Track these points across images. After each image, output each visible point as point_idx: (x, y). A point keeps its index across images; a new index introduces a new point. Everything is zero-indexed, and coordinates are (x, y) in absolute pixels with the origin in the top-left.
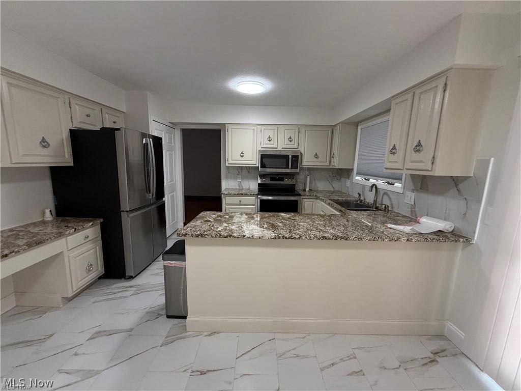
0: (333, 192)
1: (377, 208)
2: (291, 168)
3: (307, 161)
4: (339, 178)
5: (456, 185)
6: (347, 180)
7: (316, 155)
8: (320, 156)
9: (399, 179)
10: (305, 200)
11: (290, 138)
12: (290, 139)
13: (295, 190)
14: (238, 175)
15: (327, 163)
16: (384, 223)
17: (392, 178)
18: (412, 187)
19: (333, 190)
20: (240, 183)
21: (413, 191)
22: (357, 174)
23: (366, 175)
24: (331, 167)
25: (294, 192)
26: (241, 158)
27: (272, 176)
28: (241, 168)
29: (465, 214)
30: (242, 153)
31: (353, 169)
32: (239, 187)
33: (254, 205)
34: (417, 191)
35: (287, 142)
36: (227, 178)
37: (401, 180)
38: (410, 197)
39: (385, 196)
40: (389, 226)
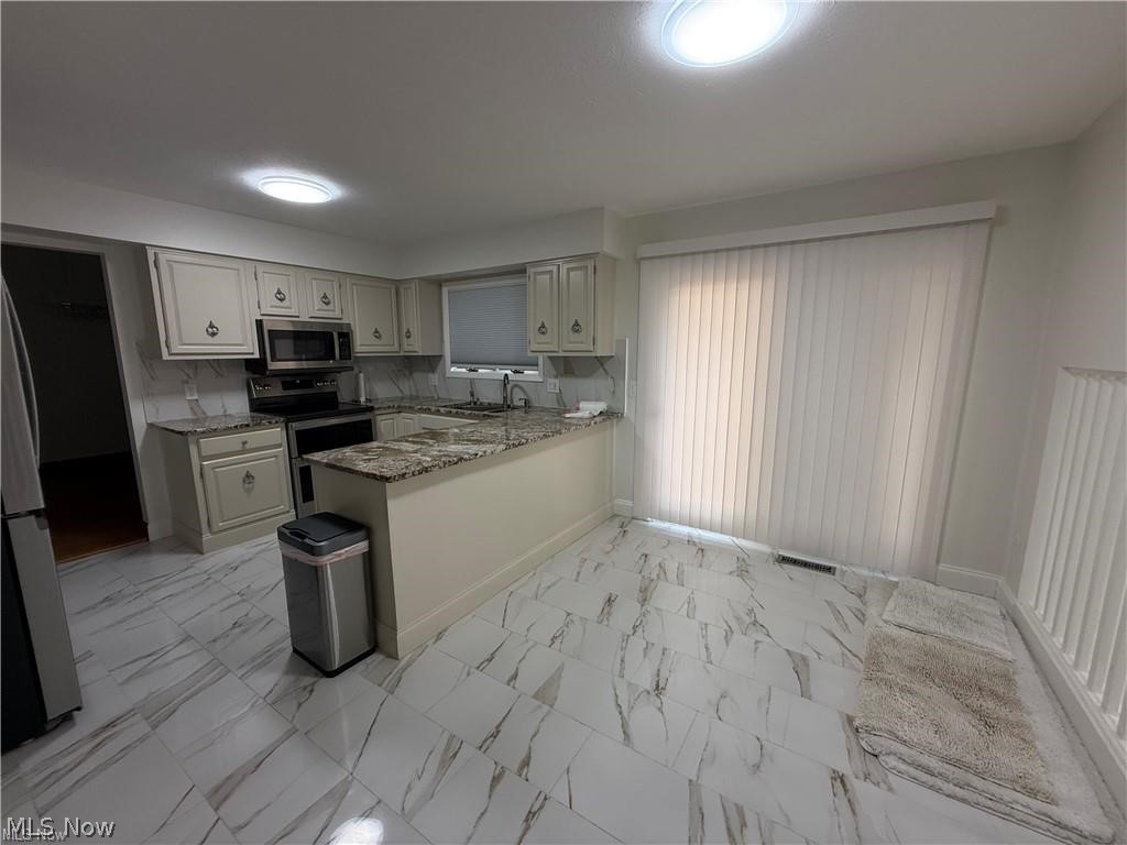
0: (402, 398)
1: (509, 407)
2: (341, 358)
3: (362, 344)
4: (407, 373)
5: (602, 365)
6: (431, 375)
7: (376, 332)
8: (383, 336)
9: (533, 364)
10: (379, 418)
11: (325, 297)
12: (326, 300)
13: (338, 403)
14: (187, 382)
15: (396, 348)
16: (559, 414)
17: (520, 364)
18: (554, 372)
19: (400, 395)
20: (194, 406)
21: (556, 377)
22: (452, 363)
23: (473, 363)
24: (402, 354)
25: (337, 408)
26: (210, 340)
27: (288, 379)
28: (194, 364)
29: (614, 392)
30: (211, 326)
31: (441, 357)
32: (195, 413)
33: (280, 446)
34: (562, 376)
35: (318, 304)
36: (147, 394)
37: (537, 365)
38: (554, 385)
39: (516, 389)
40: (568, 415)
